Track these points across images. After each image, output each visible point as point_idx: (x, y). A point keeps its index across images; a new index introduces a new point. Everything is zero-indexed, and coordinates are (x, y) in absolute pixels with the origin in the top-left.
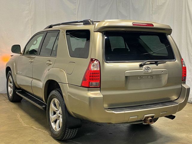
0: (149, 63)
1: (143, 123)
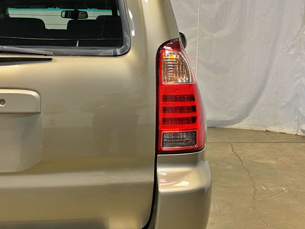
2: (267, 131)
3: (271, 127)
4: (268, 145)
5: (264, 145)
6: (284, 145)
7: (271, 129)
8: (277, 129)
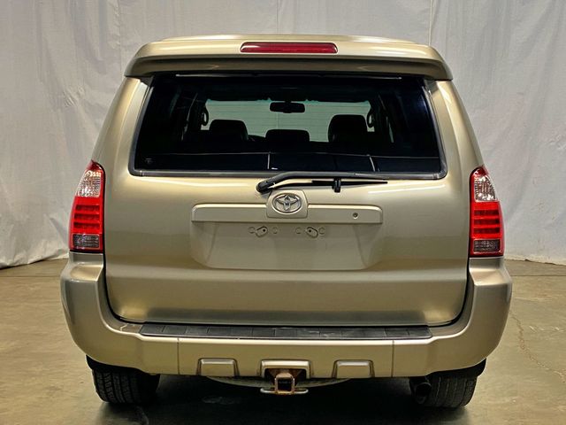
0: (309, 181)
1: (262, 390)
2: (526, 260)
3: (532, 255)
4: (531, 279)
5: (525, 278)
6: (554, 279)
7: (532, 257)
8: (542, 258)
